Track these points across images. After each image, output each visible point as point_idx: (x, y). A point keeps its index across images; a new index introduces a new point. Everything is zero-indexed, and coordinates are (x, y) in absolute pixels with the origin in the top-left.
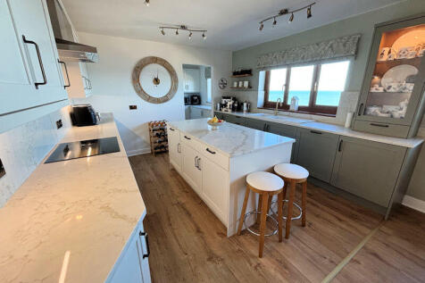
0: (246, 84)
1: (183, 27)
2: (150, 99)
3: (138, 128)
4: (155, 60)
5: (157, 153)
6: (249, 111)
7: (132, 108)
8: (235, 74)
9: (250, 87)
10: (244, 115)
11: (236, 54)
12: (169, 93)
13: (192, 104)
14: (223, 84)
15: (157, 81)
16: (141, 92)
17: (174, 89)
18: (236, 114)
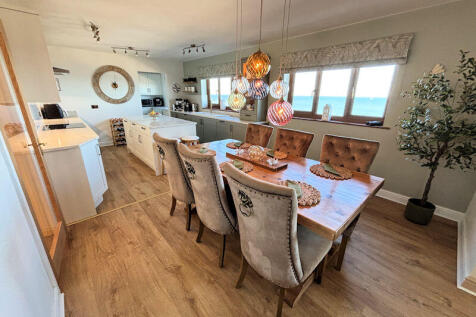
0: (193, 89)
1: (131, 48)
2: (110, 100)
3: (100, 125)
4: (112, 68)
5: (118, 145)
6: (197, 110)
7: (93, 107)
8: (185, 80)
9: (196, 91)
10: (194, 113)
11: (186, 64)
12: (127, 96)
13: (155, 105)
14: (177, 89)
15: (115, 85)
16: (101, 94)
17: (131, 91)
18: (188, 113)
